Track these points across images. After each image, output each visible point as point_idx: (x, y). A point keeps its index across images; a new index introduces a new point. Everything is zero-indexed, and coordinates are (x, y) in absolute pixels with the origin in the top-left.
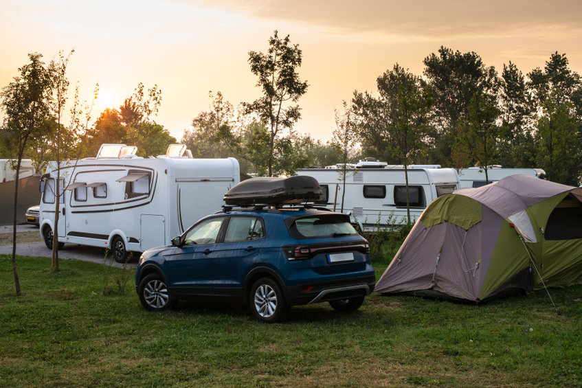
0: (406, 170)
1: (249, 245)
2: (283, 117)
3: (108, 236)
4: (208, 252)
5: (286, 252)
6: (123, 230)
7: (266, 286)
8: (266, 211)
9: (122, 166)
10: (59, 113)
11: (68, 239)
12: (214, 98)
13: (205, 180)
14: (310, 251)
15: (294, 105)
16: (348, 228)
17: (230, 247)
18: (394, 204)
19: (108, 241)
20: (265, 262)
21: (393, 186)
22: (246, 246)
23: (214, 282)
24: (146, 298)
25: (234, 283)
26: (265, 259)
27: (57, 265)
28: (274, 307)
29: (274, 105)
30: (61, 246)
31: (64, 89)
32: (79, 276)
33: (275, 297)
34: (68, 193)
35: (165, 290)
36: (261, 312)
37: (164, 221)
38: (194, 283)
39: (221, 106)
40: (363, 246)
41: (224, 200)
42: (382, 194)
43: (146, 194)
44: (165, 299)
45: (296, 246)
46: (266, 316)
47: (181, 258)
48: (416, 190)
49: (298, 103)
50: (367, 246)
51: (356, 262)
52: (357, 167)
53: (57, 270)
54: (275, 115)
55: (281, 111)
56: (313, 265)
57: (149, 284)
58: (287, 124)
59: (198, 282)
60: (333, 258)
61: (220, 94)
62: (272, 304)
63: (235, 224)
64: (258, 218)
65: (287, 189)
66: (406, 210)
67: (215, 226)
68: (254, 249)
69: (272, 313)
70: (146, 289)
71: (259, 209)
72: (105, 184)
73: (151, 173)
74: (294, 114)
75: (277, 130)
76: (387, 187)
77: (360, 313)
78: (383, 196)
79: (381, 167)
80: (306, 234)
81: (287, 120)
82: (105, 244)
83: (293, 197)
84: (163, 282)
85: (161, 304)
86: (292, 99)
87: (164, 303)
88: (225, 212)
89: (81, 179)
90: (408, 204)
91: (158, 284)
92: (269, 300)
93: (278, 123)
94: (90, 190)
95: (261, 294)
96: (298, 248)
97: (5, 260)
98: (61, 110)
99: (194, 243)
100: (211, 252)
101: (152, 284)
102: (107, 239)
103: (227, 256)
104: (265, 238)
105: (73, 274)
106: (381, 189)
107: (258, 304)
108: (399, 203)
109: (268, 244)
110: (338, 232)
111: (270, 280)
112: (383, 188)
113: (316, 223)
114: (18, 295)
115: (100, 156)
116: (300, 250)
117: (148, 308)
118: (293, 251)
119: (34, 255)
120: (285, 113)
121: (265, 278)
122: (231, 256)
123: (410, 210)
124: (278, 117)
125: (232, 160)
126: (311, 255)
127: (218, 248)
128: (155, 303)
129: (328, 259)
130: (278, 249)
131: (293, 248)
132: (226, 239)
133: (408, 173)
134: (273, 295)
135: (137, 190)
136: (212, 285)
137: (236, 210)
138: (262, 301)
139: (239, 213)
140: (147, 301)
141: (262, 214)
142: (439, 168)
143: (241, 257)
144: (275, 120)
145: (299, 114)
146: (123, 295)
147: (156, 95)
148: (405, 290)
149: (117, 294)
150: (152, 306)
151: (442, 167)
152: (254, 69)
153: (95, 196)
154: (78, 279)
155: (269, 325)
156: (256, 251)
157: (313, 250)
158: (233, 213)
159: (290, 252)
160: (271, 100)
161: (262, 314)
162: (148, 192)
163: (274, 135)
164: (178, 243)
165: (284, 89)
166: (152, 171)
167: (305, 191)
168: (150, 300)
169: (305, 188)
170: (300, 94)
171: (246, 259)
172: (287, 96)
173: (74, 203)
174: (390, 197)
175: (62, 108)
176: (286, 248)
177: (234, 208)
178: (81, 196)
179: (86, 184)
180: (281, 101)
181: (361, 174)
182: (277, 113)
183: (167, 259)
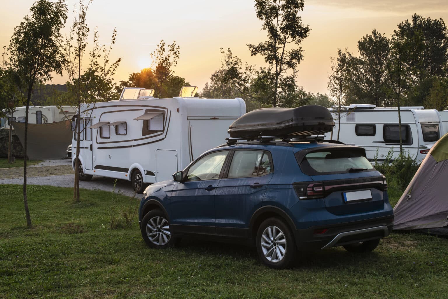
0: (399, 111)
1: (255, 182)
2: (287, 58)
3: (128, 169)
4: (210, 188)
5: (297, 190)
6: (140, 164)
7: (275, 227)
8: (274, 144)
9: (139, 106)
10: (80, 57)
11: (95, 171)
12: (225, 54)
13: (215, 119)
14: (324, 188)
15: (296, 47)
16: (364, 163)
17: (234, 184)
18: (383, 141)
19: (128, 174)
20: (272, 200)
21: (382, 126)
22: (252, 182)
23: (217, 221)
24: (149, 234)
25: (239, 222)
26: (272, 197)
27: (78, 196)
28: (284, 251)
29: (278, 48)
30: (89, 178)
31: (83, 35)
32: (97, 207)
33: (284, 241)
34: (95, 131)
35: (168, 227)
36: (268, 256)
37: (176, 156)
38: (196, 221)
39: (231, 60)
40: (381, 182)
41: (229, 132)
42: (372, 132)
43: (160, 131)
44: (167, 236)
45: (309, 183)
46: (274, 261)
47: (183, 194)
48: (403, 129)
49: (300, 45)
50: (385, 183)
51: (374, 200)
52: (350, 109)
53: (78, 201)
54: (279, 56)
55: (285, 52)
56: (327, 205)
57: (151, 220)
58: (291, 65)
59: (201, 221)
60: (351, 196)
61: (229, 51)
62: (281, 247)
63: (240, 158)
64: (265, 152)
65: (297, 119)
66: (399, 146)
67: (220, 160)
68: (261, 186)
69: (281, 257)
70: (149, 225)
71: (266, 142)
72: (126, 123)
73: (165, 111)
74: (297, 56)
75: (281, 70)
76: (377, 126)
77: (376, 255)
78: (373, 134)
79: (371, 108)
80: (319, 170)
81: (290, 61)
82: (126, 176)
83: (304, 128)
84: (166, 219)
85: (164, 241)
86: (294, 42)
87: (166, 240)
88: (229, 145)
89: (106, 118)
90: (401, 141)
91: (161, 220)
92: (278, 244)
93: (282, 64)
94: (113, 128)
95: (268, 236)
96: (311, 185)
97: (37, 191)
98: (81, 54)
99: (198, 178)
100: (214, 188)
101: (155, 221)
102: (127, 172)
103: (231, 193)
104: (273, 174)
105: (93, 204)
106: (372, 128)
107: (265, 247)
108: (388, 140)
109: (276, 180)
110: (355, 167)
111: (279, 221)
112: (373, 127)
113: (328, 157)
114: (29, 228)
115: (122, 99)
116: (313, 187)
117: (150, 245)
118: (306, 189)
119: (65, 186)
120: (289, 54)
121: (272, 219)
122: (236, 193)
123: (403, 146)
124: (282, 57)
125: (239, 100)
126: (325, 194)
127: (221, 184)
128: (157, 240)
129: (344, 197)
130: (287, 187)
131: (305, 185)
132: (230, 175)
133: (401, 113)
134: (281, 238)
135: (153, 127)
136: (215, 224)
137: (242, 143)
138: (269, 244)
139: (244, 146)
140: (150, 239)
141: (269, 147)
142: (422, 109)
143: (246, 195)
144: (279, 61)
145: (302, 56)
146: (131, 228)
147: (175, 50)
148: (417, 228)
149: (124, 228)
150: (155, 243)
151: (425, 109)
152: (260, 14)
153: (117, 133)
154: (96, 209)
155: (277, 271)
156: (263, 188)
157: (327, 188)
158: (237, 146)
159: (302, 190)
160: (275, 43)
161: (269, 259)
162: (162, 129)
163: (278, 74)
164: (180, 179)
165: (287, 34)
166: (166, 110)
167: (316, 122)
168: (153, 236)
169: (316, 118)
170: (302, 38)
171: (251, 197)
172: (290, 39)
173: (100, 140)
174: (379, 135)
175: (82, 51)
176: (297, 185)
177: (240, 141)
178: (105, 134)
179: (109, 123)
180: (284, 44)
181: (353, 115)
182: (281, 54)
183: (169, 195)
